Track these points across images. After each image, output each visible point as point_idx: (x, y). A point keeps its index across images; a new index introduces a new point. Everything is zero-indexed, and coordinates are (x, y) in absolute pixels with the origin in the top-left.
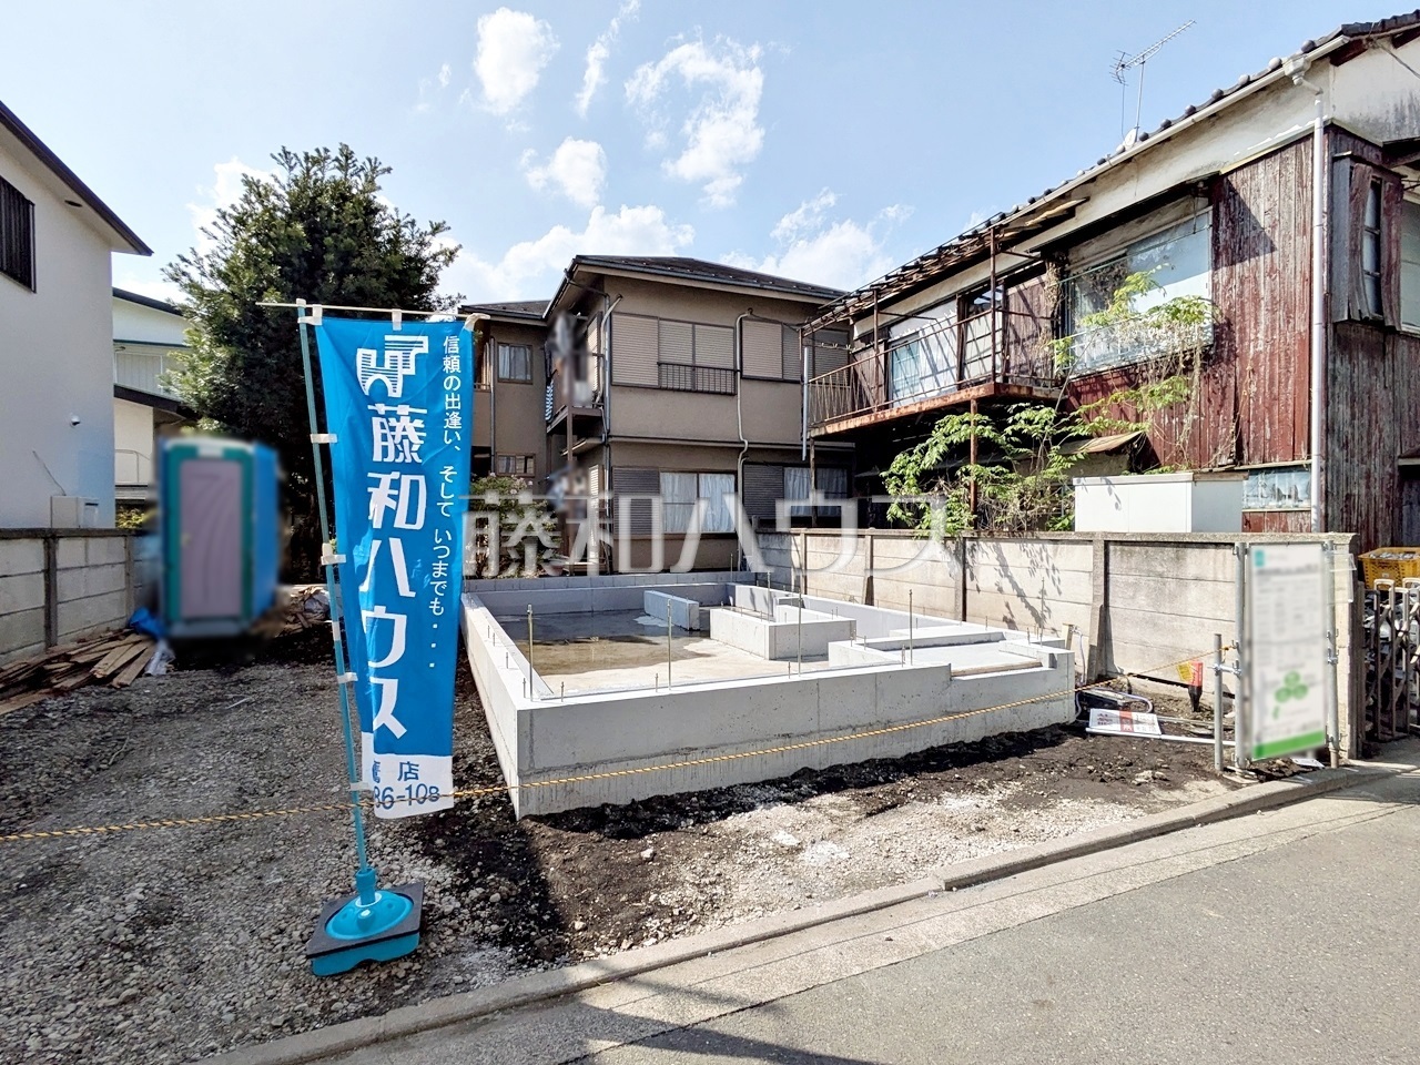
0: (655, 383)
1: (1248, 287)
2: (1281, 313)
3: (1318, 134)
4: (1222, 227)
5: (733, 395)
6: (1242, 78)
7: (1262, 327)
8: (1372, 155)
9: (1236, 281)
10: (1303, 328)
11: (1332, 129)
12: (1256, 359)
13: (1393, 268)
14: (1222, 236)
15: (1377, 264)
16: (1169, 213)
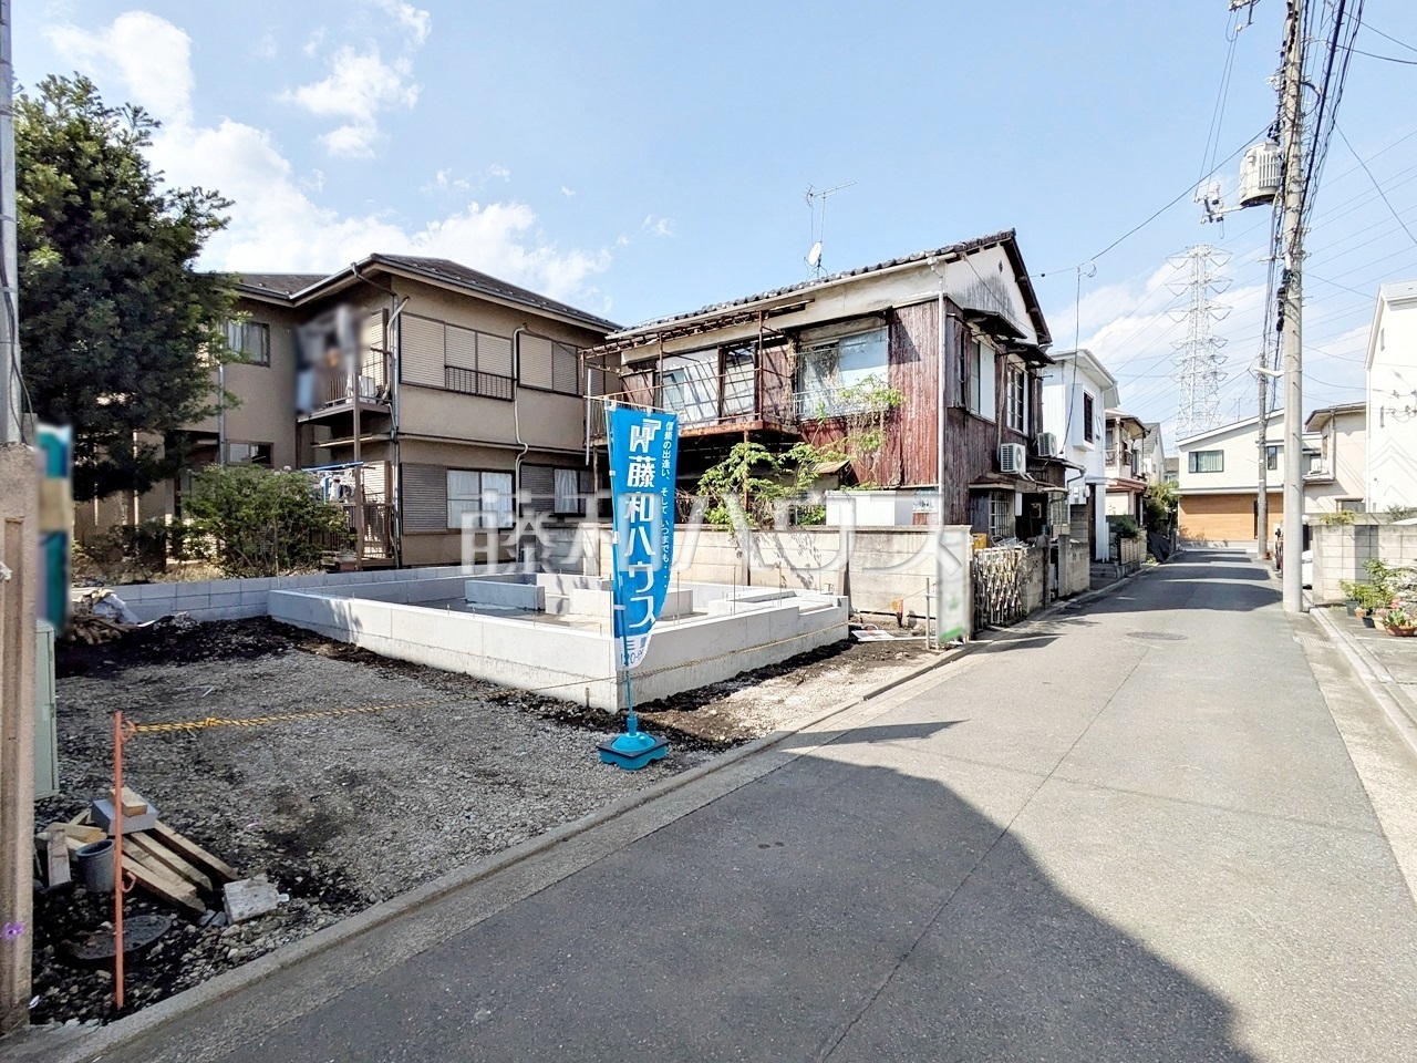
0: (442, 385)
1: (907, 379)
2: (923, 398)
3: (941, 300)
4: (893, 340)
5: (511, 401)
6: (906, 258)
7: (914, 404)
8: (960, 314)
9: (901, 375)
10: (934, 408)
11: (946, 299)
12: (911, 423)
13: (968, 379)
14: (893, 346)
15: (962, 379)
16: (865, 324)
